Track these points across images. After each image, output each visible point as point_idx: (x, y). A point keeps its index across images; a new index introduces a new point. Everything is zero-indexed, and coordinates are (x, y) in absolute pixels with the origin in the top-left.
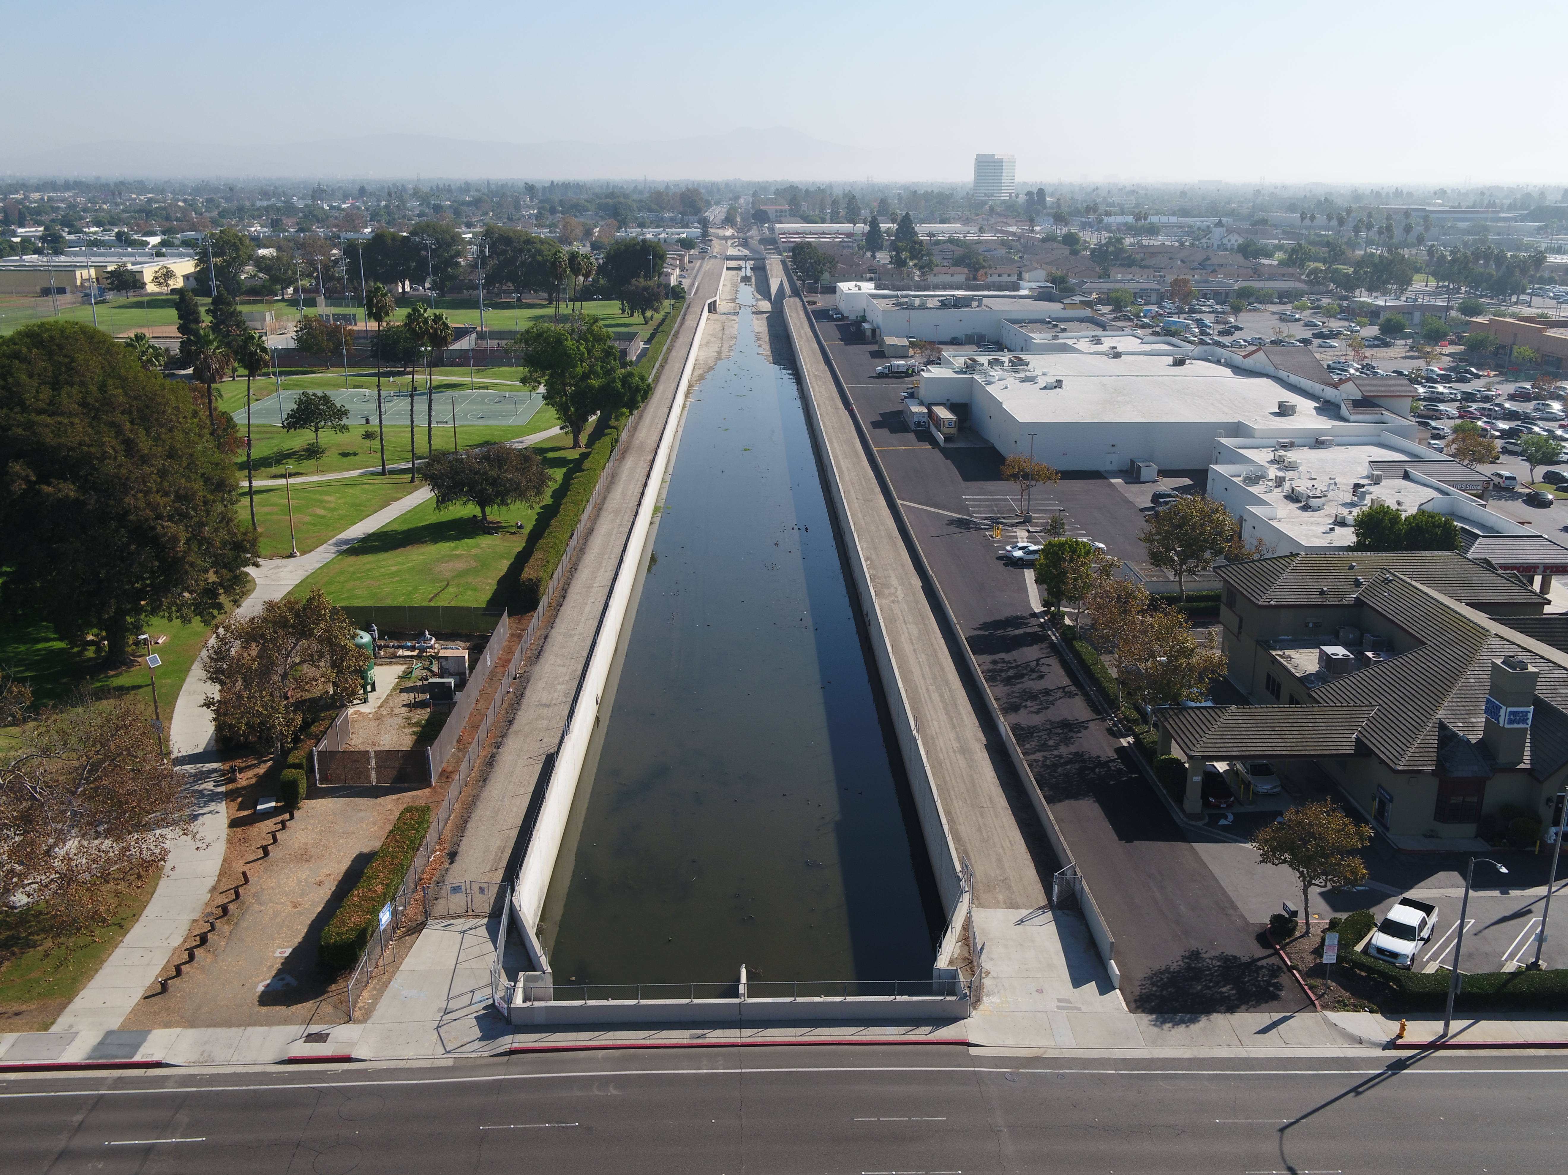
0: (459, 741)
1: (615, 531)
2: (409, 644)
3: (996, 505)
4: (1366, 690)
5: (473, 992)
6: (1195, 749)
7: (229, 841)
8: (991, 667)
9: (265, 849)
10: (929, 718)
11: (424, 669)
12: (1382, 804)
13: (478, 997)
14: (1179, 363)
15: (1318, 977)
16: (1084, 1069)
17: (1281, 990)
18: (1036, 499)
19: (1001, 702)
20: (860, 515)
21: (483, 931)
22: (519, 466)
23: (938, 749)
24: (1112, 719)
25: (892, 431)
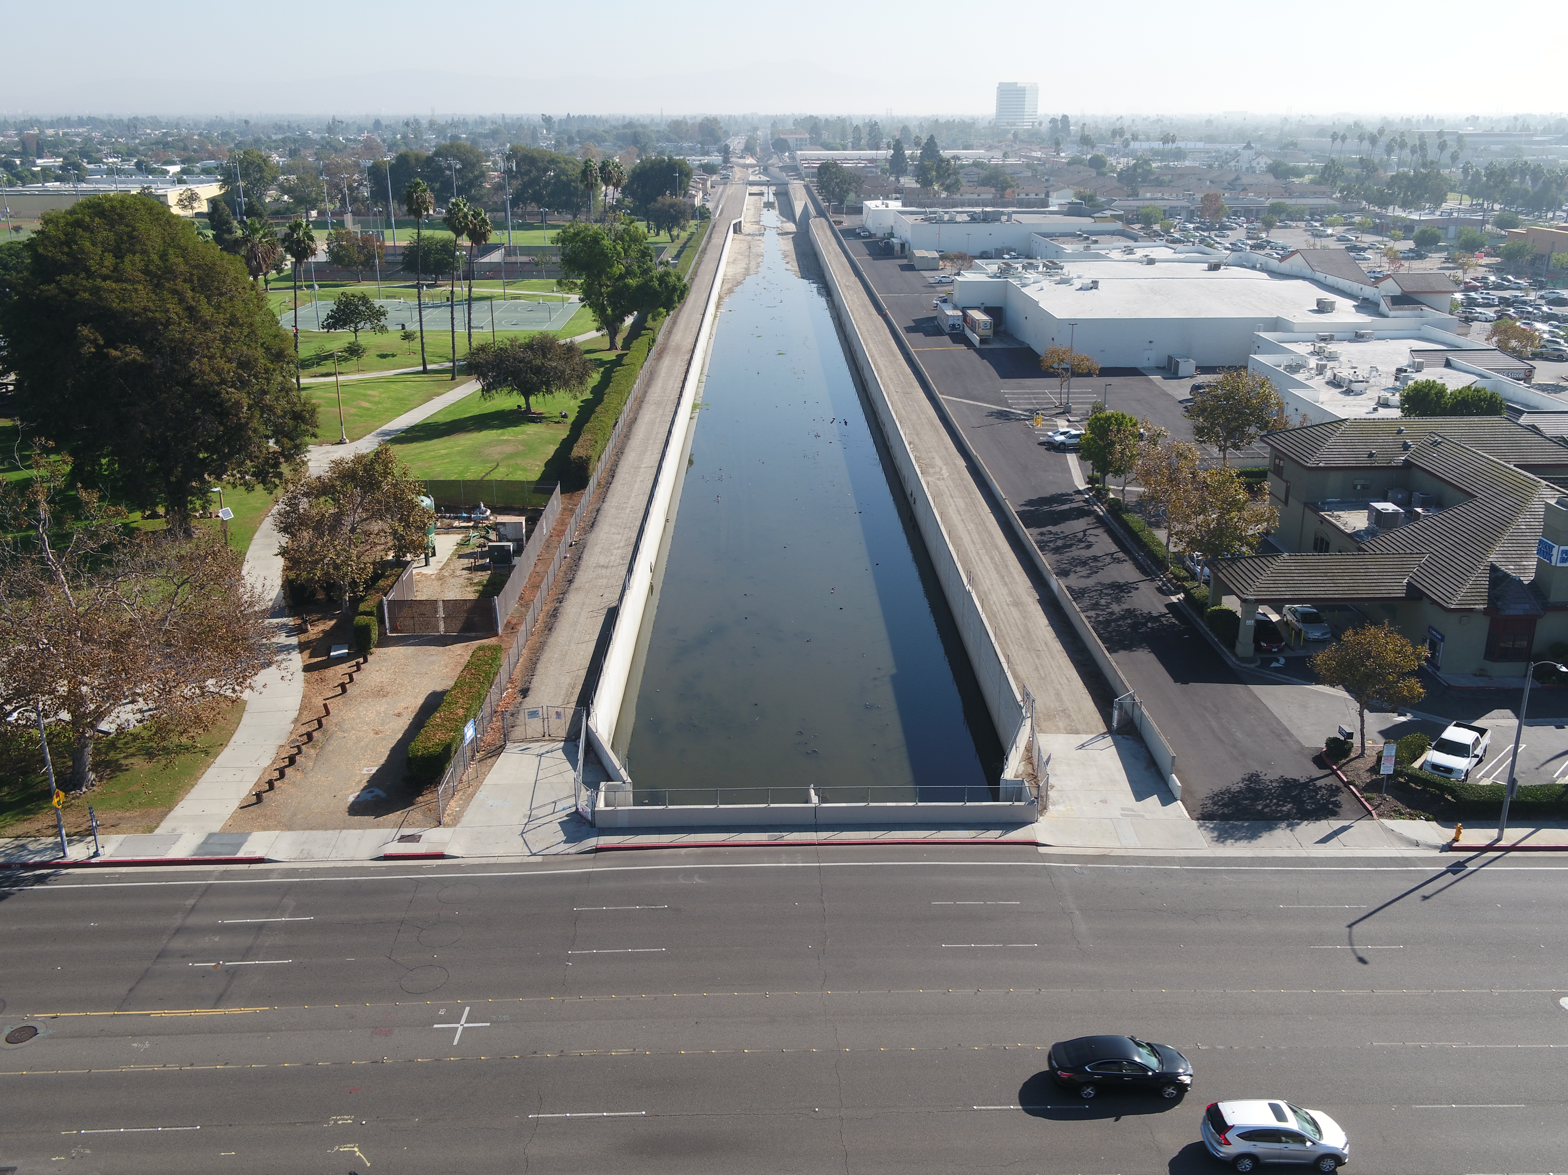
0: (521, 598)
1: (658, 420)
2: (464, 516)
3: (1035, 398)
4: (1416, 540)
5: (555, 803)
7: (307, 681)
8: (1044, 537)
9: (343, 686)
10: (981, 577)
11: (481, 537)
13: (559, 806)
14: (1215, 267)
15: (1374, 791)
16: (1150, 865)
17: (1342, 806)
18: (1075, 393)
19: (1054, 566)
20: (900, 406)
21: (560, 754)
22: (562, 356)
23: (992, 600)
24: (1161, 580)
25: (927, 334)
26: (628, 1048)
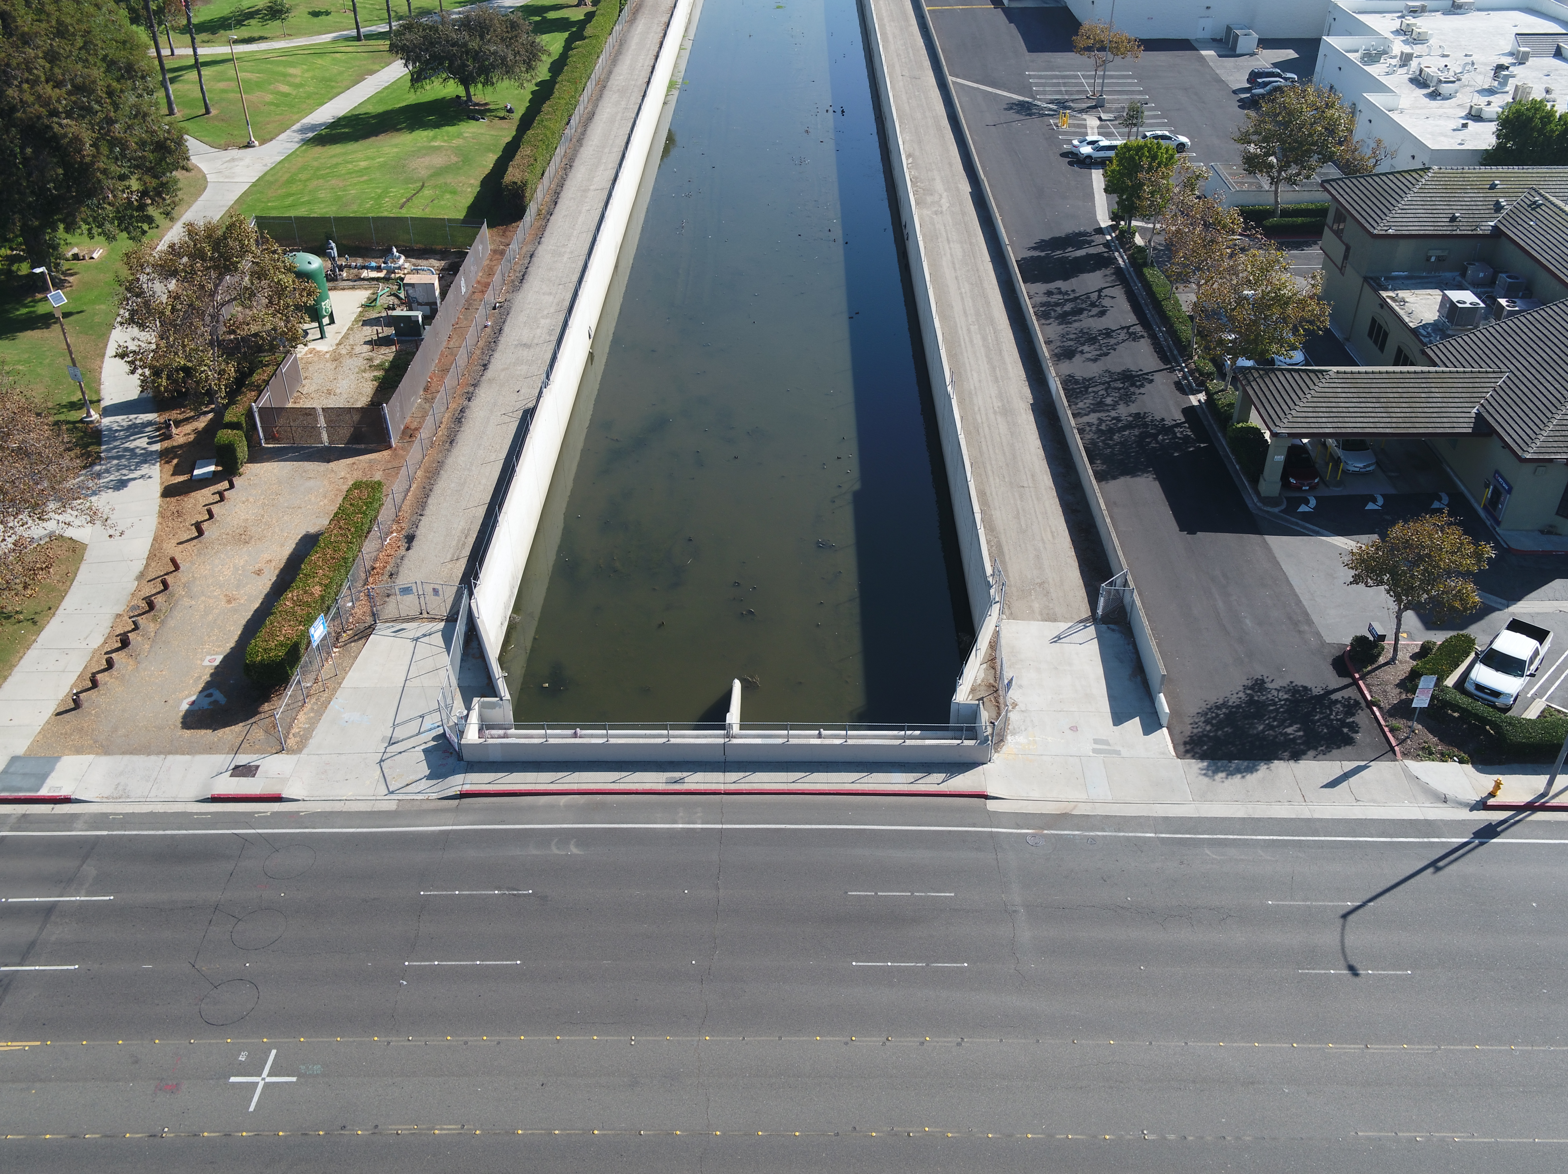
0: (426, 389)
1: (618, 118)
2: (373, 264)
3: (1065, 84)
4: (1495, 351)
5: (422, 717)
6: (1281, 425)
7: (162, 515)
8: (1045, 299)
9: (198, 526)
10: (968, 368)
12: (1497, 494)
13: (428, 723)
15: (1402, 717)
16: (1119, 831)
17: (1357, 732)
18: (1111, 77)
19: (1053, 346)
20: (904, 100)
21: (438, 639)
22: (505, 35)
23: (976, 409)
24: (1182, 370)
26: (456, 1123)
